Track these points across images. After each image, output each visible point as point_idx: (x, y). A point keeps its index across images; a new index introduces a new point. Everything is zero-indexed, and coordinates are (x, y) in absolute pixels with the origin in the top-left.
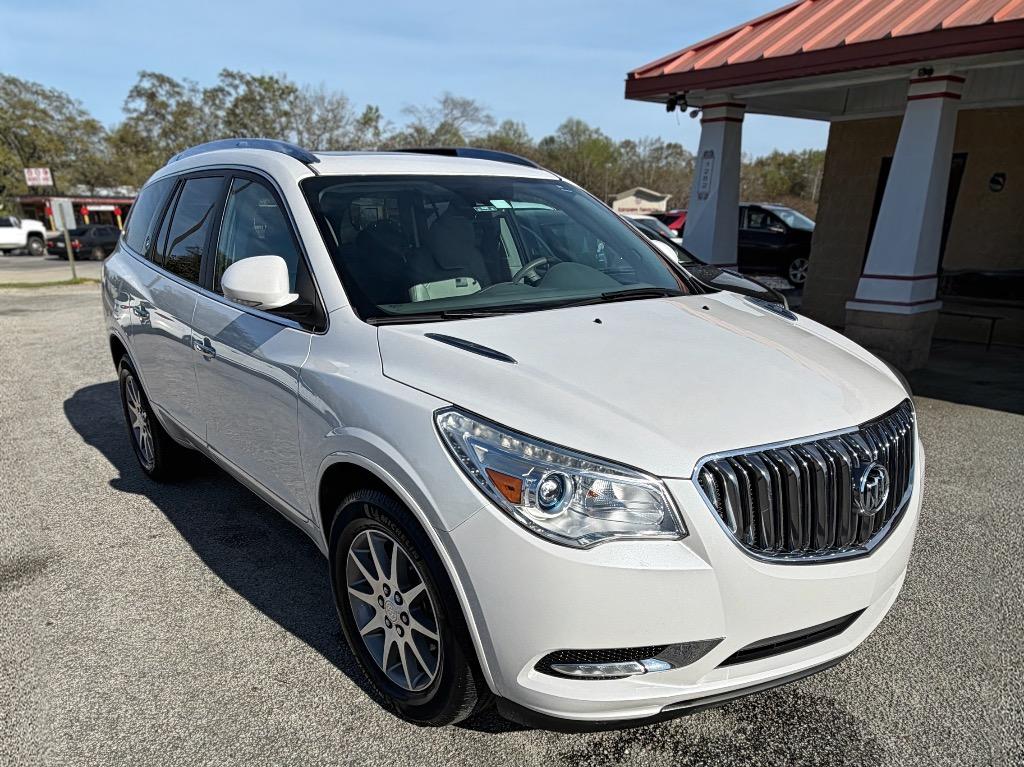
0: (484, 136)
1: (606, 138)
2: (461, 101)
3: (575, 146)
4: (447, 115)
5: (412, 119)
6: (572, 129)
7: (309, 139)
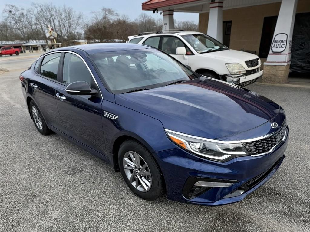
0: (116, 20)
1: (153, 18)
2: (108, 9)
3: (144, 21)
4: (104, 13)
5: (93, 15)
6: (143, 16)
7: (62, 23)
